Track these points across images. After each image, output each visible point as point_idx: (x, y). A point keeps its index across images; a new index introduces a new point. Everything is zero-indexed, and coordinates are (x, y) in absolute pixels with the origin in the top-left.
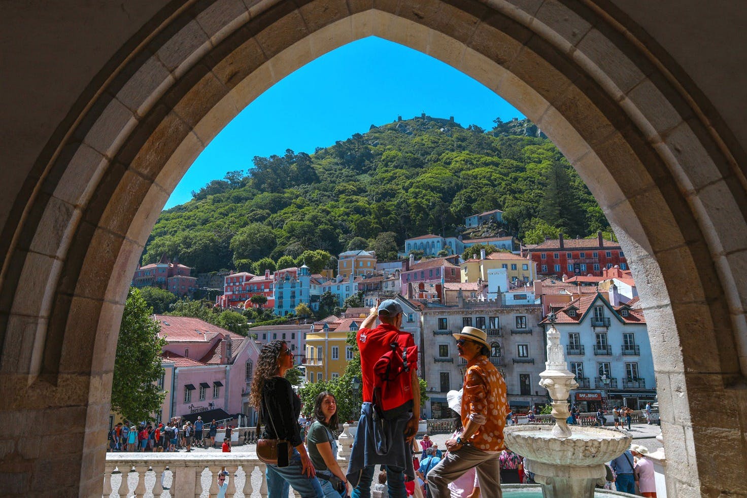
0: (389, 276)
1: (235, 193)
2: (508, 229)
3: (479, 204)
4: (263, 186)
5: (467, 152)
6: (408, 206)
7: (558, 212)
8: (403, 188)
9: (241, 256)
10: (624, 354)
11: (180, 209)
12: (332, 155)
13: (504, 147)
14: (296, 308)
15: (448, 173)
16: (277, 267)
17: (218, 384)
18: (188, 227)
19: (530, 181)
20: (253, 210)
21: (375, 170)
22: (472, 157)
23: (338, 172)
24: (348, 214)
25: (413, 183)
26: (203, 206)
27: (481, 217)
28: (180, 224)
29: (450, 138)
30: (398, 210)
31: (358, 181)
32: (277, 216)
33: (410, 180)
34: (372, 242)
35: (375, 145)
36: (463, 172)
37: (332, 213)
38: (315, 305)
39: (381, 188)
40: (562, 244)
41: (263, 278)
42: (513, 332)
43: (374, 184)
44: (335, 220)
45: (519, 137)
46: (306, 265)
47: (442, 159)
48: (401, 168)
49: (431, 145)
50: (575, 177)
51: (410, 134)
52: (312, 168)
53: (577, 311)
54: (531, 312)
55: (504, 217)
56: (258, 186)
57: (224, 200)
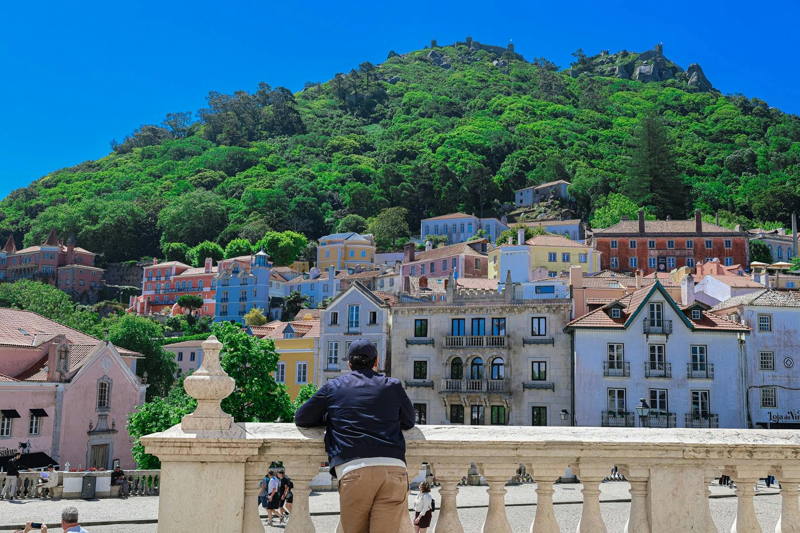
0: (387, 271)
1: (176, 144)
2: (576, 210)
3: (536, 173)
4: (219, 137)
5: (528, 96)
6: (432, 171)
7: (647, 184)
8: (429, 146)
9: (172, 238)
10: (690, 377)
11: (90, 166)
12: (328, 94)
13: (584, 92)
14: (246, 316)
15: (495, 126)
16: (225, 254)
17: (39, 413)
18: (99, 193)
19: (615, 142)
20: (199, 171)
21: (391, 118)
22: (534, 104)
23: (336, 119)
24: (343, 182)
25: (444, 140)
26: (125, 163)
27: (537, 191)
28: (87, 189)
29: (506, 76)
30: (415, 176)
31: (363, 133)
32: (232, 181)
33: (440, 135)
34: (372, 223)
35: (394, 82)
36: (520, 125)
37: (319, 179)
38: (277, 312)
39: (397, 144)
40: (642, 227)
41: (202, 271)
42: (525, 342)
43: (387, 138)
44: (322, 189)
45: (608, 78)
46: (265, 251)
47: (492, 105)
48: (430, 117)
49: (476, 84)
50: (681, 138)
51: (447, 67)
52: (297, 112)
53: (625, 310)
54: (554, 311)
55: (570, 191)
56: (212, 136)
57: (158, 155)
